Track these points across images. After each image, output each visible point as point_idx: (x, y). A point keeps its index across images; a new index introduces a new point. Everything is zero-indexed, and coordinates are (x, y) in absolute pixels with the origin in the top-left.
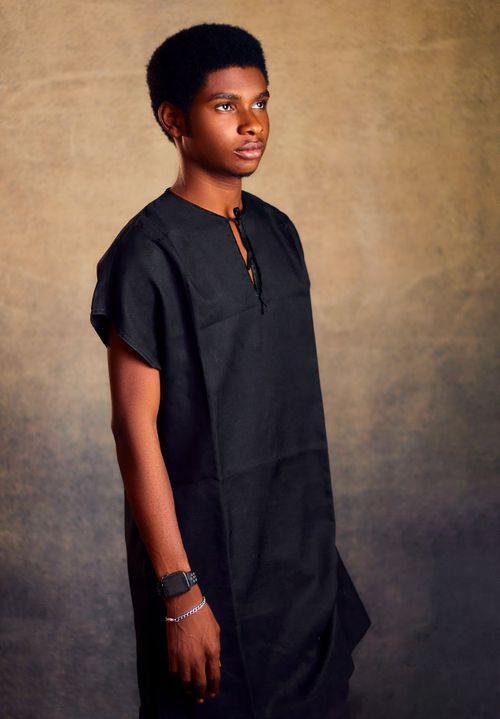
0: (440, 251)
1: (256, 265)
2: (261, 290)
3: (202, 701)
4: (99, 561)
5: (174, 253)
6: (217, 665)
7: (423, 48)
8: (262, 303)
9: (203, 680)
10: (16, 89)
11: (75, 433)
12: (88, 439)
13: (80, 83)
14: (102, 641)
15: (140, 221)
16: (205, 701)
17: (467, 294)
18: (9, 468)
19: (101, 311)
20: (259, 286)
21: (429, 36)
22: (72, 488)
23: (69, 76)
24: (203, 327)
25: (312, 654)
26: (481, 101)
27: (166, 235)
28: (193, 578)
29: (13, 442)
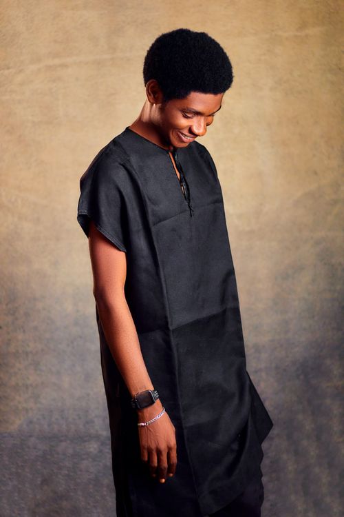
0: (316, 173)
1: (186, 183)
2: (189, 200)
3: (163, 480)
4: (88, 395)
5: (134, 172)
6: (174, 454)
7: (299, 34)
8: (191, 209)
9: (165, 464)
10: (21, 71)
11: (69, 307)
12: (78, 311)
13: (65, 66)
14: (92, 450)
15: (110, 150)
16: (165, 481)
17: (335, 202)
18: (24, 331)
19: (85, 212)
20: (188, 197)
21: (303, 25)
22: (68, 345)
23: (57, 61)
24: (154, 225)
25: (235, 446)
26: (340, 69)
27: (129, 161)
28: (156, 395)
29: (27, 314)
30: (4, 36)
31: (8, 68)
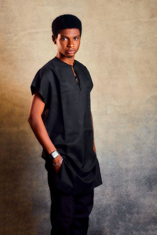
1: (78, 78)
5: (56, 73)
10: (16, 35)
20: (79, 84)
23: (34, 31)
24: (63, 93)
27: (54, 68)
30: (8, 18)
31: (10, 34)
